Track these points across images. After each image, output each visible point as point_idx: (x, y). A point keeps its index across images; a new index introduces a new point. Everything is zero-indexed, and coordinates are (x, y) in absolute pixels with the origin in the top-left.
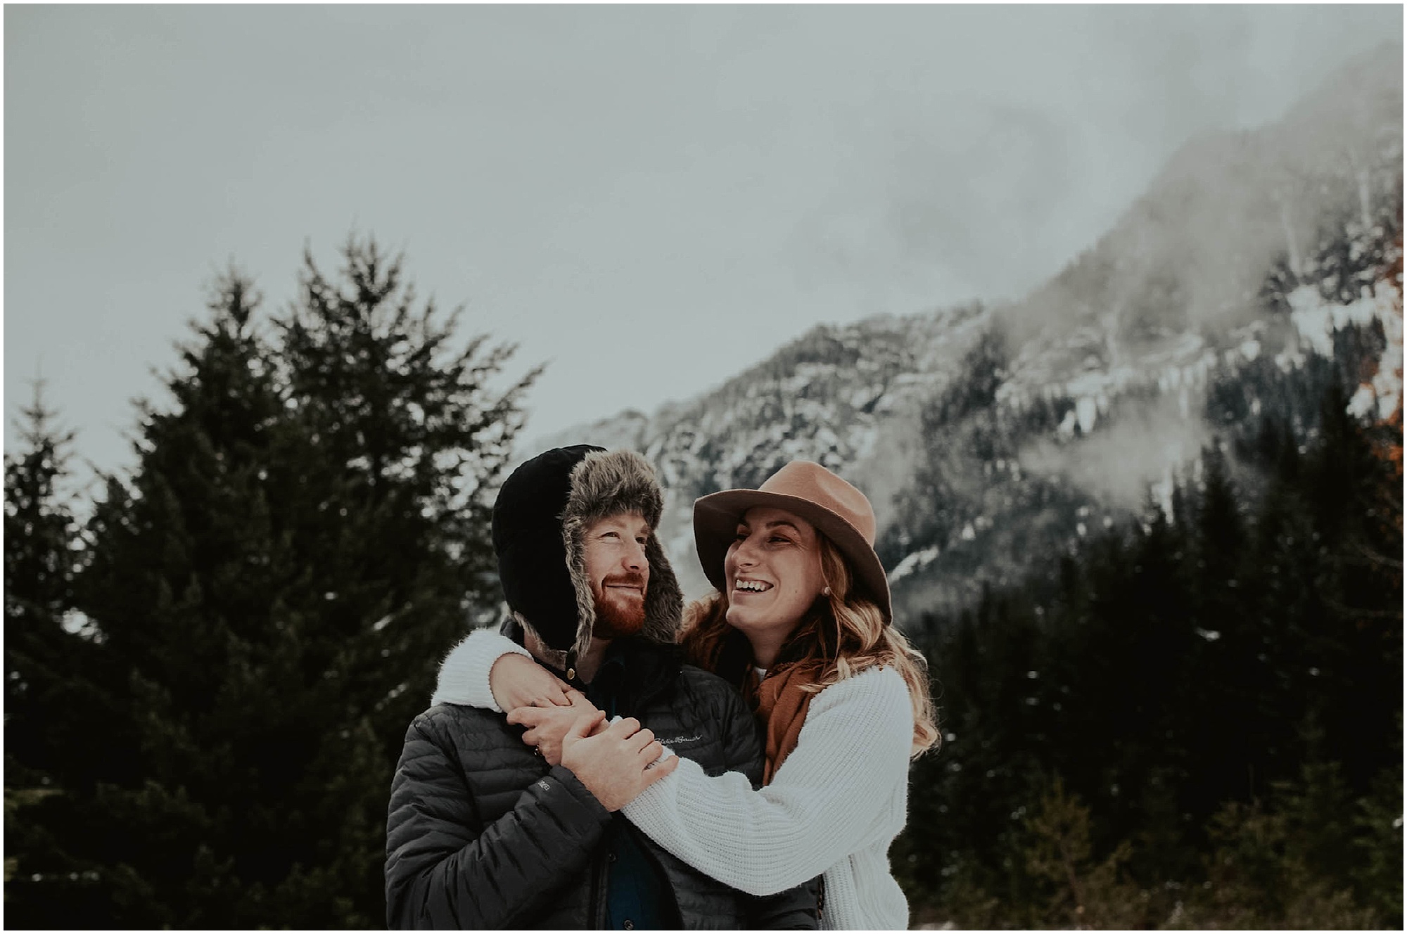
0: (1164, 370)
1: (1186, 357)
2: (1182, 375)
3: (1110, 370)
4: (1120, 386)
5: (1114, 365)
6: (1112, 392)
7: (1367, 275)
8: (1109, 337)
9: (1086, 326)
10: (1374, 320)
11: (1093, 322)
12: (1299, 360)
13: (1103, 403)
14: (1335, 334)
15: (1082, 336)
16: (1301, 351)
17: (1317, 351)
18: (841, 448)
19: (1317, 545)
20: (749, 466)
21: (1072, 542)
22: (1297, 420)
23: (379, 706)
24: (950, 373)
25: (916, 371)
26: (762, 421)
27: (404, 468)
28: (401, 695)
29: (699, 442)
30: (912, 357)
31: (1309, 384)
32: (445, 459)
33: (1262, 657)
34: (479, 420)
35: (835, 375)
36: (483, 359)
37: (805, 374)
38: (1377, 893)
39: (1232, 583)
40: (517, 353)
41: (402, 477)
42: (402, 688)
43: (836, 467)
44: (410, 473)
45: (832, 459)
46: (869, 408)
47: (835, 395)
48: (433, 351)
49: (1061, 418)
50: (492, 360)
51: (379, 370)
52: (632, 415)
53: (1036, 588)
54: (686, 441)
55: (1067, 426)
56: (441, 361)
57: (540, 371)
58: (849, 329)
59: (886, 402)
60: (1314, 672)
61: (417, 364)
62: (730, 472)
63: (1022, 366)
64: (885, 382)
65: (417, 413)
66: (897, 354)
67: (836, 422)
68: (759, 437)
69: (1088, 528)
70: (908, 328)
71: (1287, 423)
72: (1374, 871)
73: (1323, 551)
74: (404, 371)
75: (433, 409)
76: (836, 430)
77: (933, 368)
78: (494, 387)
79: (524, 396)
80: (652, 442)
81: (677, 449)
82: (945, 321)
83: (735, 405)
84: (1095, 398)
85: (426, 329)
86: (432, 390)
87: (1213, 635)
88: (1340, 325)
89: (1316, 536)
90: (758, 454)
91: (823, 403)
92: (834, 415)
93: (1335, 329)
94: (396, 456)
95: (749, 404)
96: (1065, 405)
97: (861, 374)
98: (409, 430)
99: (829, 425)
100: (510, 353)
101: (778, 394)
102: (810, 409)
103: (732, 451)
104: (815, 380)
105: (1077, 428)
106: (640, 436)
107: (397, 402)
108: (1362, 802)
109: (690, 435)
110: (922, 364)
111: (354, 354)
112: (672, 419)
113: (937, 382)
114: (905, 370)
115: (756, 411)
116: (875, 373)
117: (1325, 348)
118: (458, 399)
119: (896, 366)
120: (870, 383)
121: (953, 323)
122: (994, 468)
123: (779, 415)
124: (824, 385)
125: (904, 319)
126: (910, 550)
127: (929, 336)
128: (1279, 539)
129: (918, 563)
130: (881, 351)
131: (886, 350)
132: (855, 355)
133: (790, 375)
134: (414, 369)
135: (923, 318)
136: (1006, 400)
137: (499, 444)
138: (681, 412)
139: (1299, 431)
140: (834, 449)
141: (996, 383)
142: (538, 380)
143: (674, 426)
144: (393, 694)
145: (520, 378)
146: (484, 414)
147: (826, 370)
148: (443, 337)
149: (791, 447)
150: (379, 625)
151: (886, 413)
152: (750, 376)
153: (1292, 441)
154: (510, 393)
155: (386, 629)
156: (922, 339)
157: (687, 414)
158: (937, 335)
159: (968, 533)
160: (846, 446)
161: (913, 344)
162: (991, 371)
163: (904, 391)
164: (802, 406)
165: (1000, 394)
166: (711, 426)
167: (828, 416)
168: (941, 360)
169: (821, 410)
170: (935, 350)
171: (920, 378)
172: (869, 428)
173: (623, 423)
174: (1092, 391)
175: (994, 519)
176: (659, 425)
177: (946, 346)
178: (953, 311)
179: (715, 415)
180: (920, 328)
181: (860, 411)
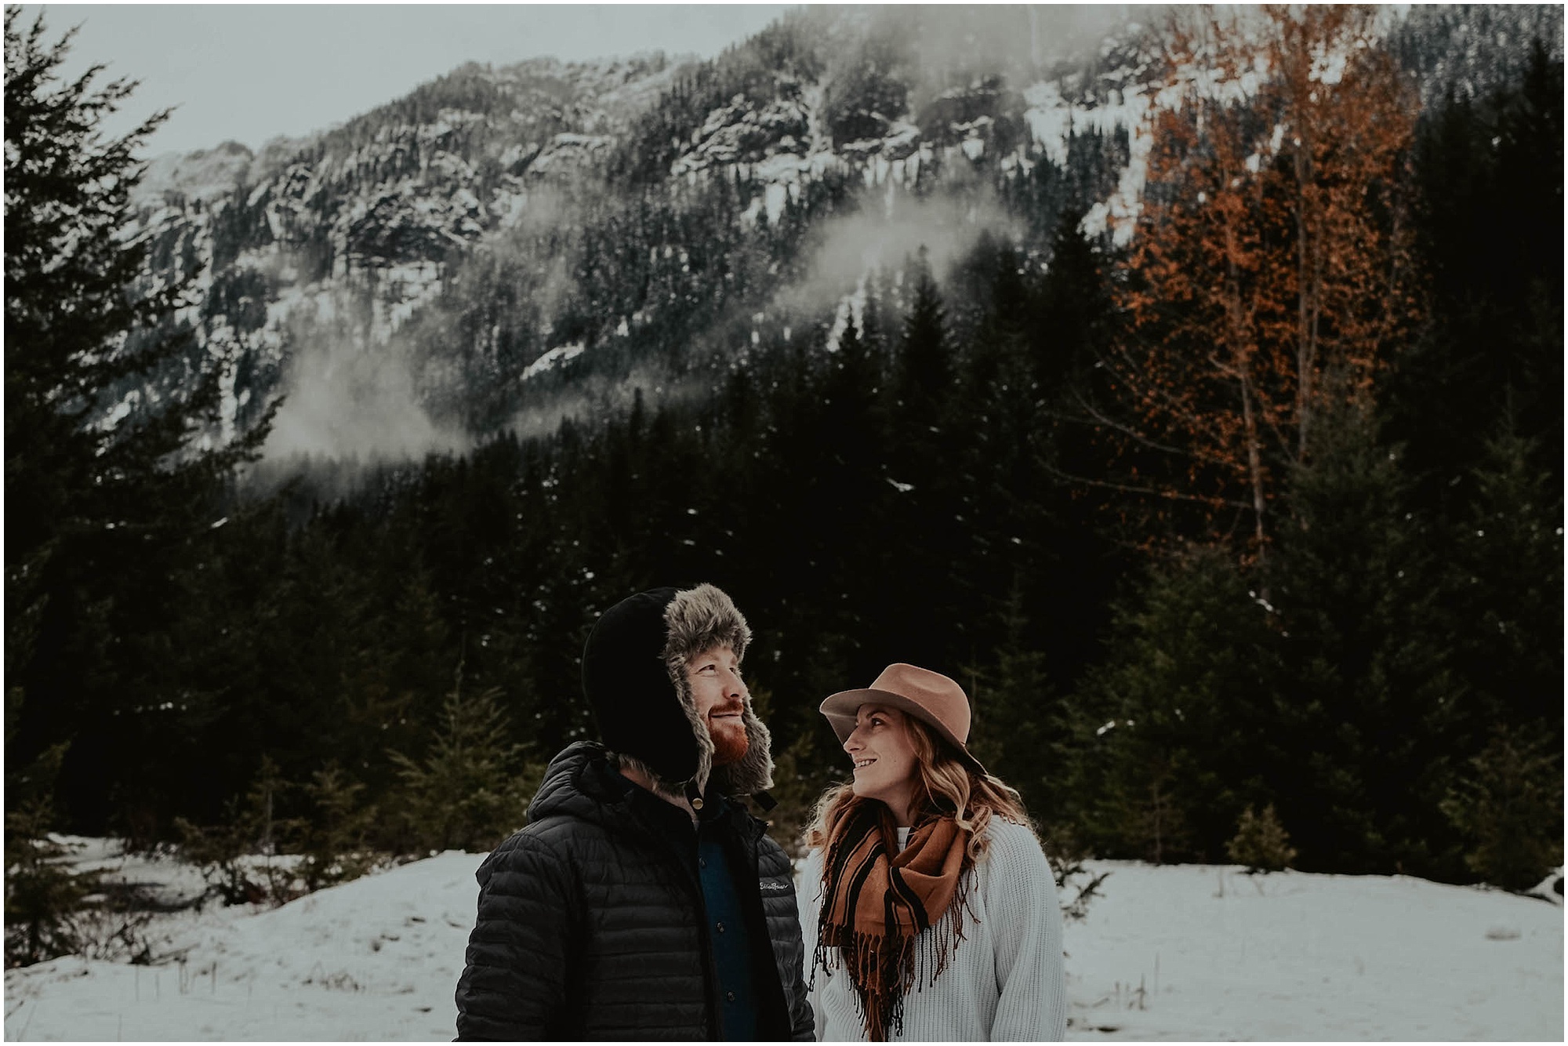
0: (870, 161)
1: (897, 149)
2: (891, 169)
3: (808, 154)
4: (817, 174)
5: (813, 148)
6: (806, 179)
7: (1117, 76)
8: (812, 116)
9: (786, 98)
10: (1119, 128)
11: (794, 94)
12: (1028, 166)
13: (796, 192)
14: (1071, 140)
15: (779, 110)
16: (1030, 156)
17: (1050, 157)
18: (482, 211)
19: (1035, 396)
20: (371, 224)
21: (745, 351)
25: (579, 131)
26: (391, 172)
29: (313, 189)
30: (576, 112)
31: (1035, 196)
32: (44, 212)
33: (959, 518)
34: (88, 168)
35: (485, 124)
36: (95, 95)
37: (448, 120)
38: (1070, 806)
39: (934, 429)
40: (136, 90)
43: (475, 234)
45: (469, 225)
46: (520, 168)
47: (481, 150)
48: (37, 79)
49: (745, 204)
50: (105, 96)
52: (234, 148)
53: (698, 407)
54: (297, 186)
55: (751, 212)
56: (46, 91)
57: (165, 116)
58: (505, 70)
59: (541, 162)
60: (1017, 538)
62: (346, 229)
63: (704, 139)
66: (559, 108)
67: (478, 180)
68: (386, 190)
69: (762, 337)
70: (574, 78)
71: (1006, 239)
72: (1070, 781)
73: (1041, 403)
76: (477, 193)
77: (601, 129)
79: (142, 144)
80: (258, 184)
81: (285, 195)
82: (618, 77)
83: (360, 150)
84: (788, 185)
87: (906, 487)
88: (1078, 131)
89: (1034, 385)
90: (381, 211)
91: (466, 159)
92: (476, 173)
93: (1072, 133)
95: (375, 148)
96: (753, 188)
97: (514, 126)
99: (470, 184)
100: (128, 90)
101: (414, 143)
102: (449, 162)
103: (352, 205)
104: (458, 128)
105: (762, 217)
106: (243, 174)
109: (303, 179)
110: (588, 123)
112: (281, 158)
113: (604, 145)
114: (568, 129)
115: (384, 159)
116: (533, 126)
117: (1059, 155)
119: (558, 120)
120: (523, 141)
121: (627, 77)
122: (660, 255)
123: (411, 168)
124: (469, 134)
125: (571, 66)
126: (551, 344)
127: (598, 90)
128: (992, 384)
129: (563, 355)
130: (540, 101)
131: (547, 101)
132: (509, 103)
133: (430, 120)
135: (595, 68)
136: (681, 174)
138: (294, 151)
139: (1020, 250)
140: (473, 213)
141: (673, 155)
142: (161, 127)
143: (286, 166)
145: (139, 123)
146: (93, 161)
147: (473, 118)
148: (50, 63)
149: (422, 206)
151: (540, 175)
152: (383, 115)
153: (1011, 260)
154: (125, 140)
156: (591, 92)
157: (301, 153)
158: (609, 90)
159: (623, 329)
160: (488, 210)
161: (579, 98)
162: (669, 141)
163: (563, 152)
164: (441, 158)
165: (677, 168)
166: (330, 171)
167: (470, 173)
168: (610, 120)
169: (463, 165)
170: (605, 106)
171: (583, 139)
172: (518, 193)
173: (221, 156)
174: (783, 177)
175: (656, 314)
176: (266, 165)
177: (616, 103)
178: (631, 63)
179: (335, 158)
180: (590, 79)
181: (509, 171)
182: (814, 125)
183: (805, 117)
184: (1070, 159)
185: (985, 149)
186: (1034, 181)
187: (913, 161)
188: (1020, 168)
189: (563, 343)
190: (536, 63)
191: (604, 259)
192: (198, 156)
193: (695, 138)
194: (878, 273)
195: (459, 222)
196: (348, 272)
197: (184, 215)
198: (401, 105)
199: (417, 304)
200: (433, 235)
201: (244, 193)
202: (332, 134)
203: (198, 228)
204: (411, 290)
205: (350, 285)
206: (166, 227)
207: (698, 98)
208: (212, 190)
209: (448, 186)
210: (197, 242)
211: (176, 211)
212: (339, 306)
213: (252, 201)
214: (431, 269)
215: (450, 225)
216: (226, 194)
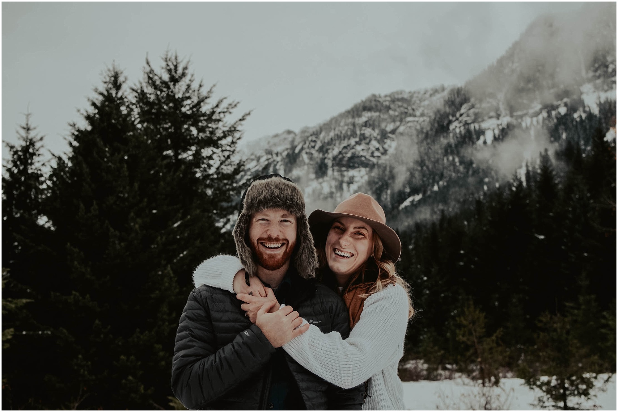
0: (524, 119)
1: (534, 113)
2: (532, 121)
3: (501, 118)
4: (504, 125)
5: (502, 115)
6: (501, 127)
8: (501, 104)
9: (490, 98)
11: (494, 96)
12: (584, 116)
13: (497, 132)
14: (600, 105)
15: (488, 103)
16: (585, 112)
17: (592, 112)
18: (381, 148)
19: (589, 199)
20: (340, 156)
21: (482, 193)
22: (582, 142)
23: (175, 261)
24: (430, 117)
25: (415, 116)
26: (347, 137)
27: (188, 155)
28: (184, 256)
29: (319, 144)
30: (413, 110)
31: (588, 127)
32: (206, 152)
33: (563, 247)
34: (222, 135)
35: (380, 116)
36: (224, 108)
37: (366, 116)
39: (551, 214)
40: (238, 105)
41: (188, 159)
42: (185, 253)
43: (378, 157)
44: (191, 158)
45: (377, 154)
46: (393, 132)
47: (379, 126)
48: (202, 104)
49: (478, 138)
50: (227, 108)
51: (178, 112)
52: (289, 132)
53: (465, 214)
54: (313, 144)
55: (481, 141)
56: (205, 108)
57: (249, 114)
58: (386, 96)
59: (402, 129)
60: (586, 254)
61: (195, 109)
62: (331, 158)
63: (461, 115)
64: (401, 121)
65: (194, 131)
66: (407, 108)
67: (379, 137)
68: (345, 143)
69: (488, 187)
70: (411, 97)
71: (578, 143)
73: (592, 201)
74: (189, 113)
75: (201, 130)
76: (379, 142)
77: (422, 115)
78: (229, 120)
79: (241, 125)
80: (299, 144)
81: (308, 148)
82: (427, 95)
83: (335, 129)
84: (493, 130)
85: (199, 94)
86: (201, 121)
87: (542, 237)
88: (602, 101)
89: (589, 195)
90: (344, 151)
91: (373, 129)
92: (378, 135)
93: (600, 102)
94: (185, 150)
95: (340, 128)
96: (480, 133)
97: (391, 116)
98: (191, 138)
99: (376, 139)
100: (235, 105)
101: (354, 125)
102: (368, 131)
103: (333, 149)
104: (370, 119)
106: (293, 141)
107: (186, 126)
108: (605, 313)
109: (315, 141)
110: (418, 113)
111: (167, 105)
112: (307, 134)
113: (424, 121)
114: (410, 115)
115: (343, 132)
116: (397, 116)
117: (596, 111)
118: (213, 125)
119: (406, 113)
120: (394, 121)
121: (431, 95)
122: (448, 159)
123: (354, 134)
124: (374, 121)
125: (410, 93)
126: (409, 195)
127: (420, 101)
128: (572, 195)
129: (413, 200)
130: (399, 107)
131: (402, 106)
132: (388, 108)
133: (360, 116)
134: (193, 111)
135: (419, 93)
136: (454, 129)
137: (230, 146)
138: (311, 131)
139: (583, 147)
140: (378, 149)
141: (450, 122)
142: (248, 118)
143: (308, 137)
144: (181, 255)
145: (240, 117)
146: (224, 132)
147: (375, 114)
148: (206, 98)
149: (359, 148)
150: (176, 225)
151: (401, 134)
152: (342, 116)
153: (580, 151)
154: (235, 124)
155: (178, 226)
156: (418, 102)
157: (314, 132)
158: (424, 100)
159: (436, 188)
160: (383, 148)
161: (414, 104)
162: (448, 117)
163: (409, 124)
164: (364, 130)
165: (452, 127)
166: (324, 138)
167: (375, 135)
168: (426, 111)
169: (373, 132)
170: (424, 106)
171: (416, 119)
172: (393, 140)
173: (285, 136)
174: (492, 127)
175: (448, 182)
176: (301, 137)
177: (428, 105)
178: (432, 90)
179: (326, 133)
180: (417, 97)
181: (390, 133)
182: (502, 107)
183: (498, 104)
184: (600, 111)
185: (567, 111)
186: (587, 121)
187: (540, 117)
188: (581, 117)
189: (414, 195)
190: (397, 93)
191: (427, 162)
192: (276, 136)
193: (458, 115)
194: (530, 160)
195: (373, 153)
196: (333, 174)
197: (272, 157)
198: (348, 112)
199: (360, 184)
200: (363, 159)
201: (293, 148)
202: (325, 124)
203: (278, 162)
204: (356, 179)
205: (334, 179)
206: (266, 163)
207: (458, 100)
208: (282, 148)
209: (368, 141)
210: (278, 167)
211: (270, 156)
212: (331, 187)
213: (297, 151)
214: (363, 171)
215: (370, 154)
216: (287, 149)
